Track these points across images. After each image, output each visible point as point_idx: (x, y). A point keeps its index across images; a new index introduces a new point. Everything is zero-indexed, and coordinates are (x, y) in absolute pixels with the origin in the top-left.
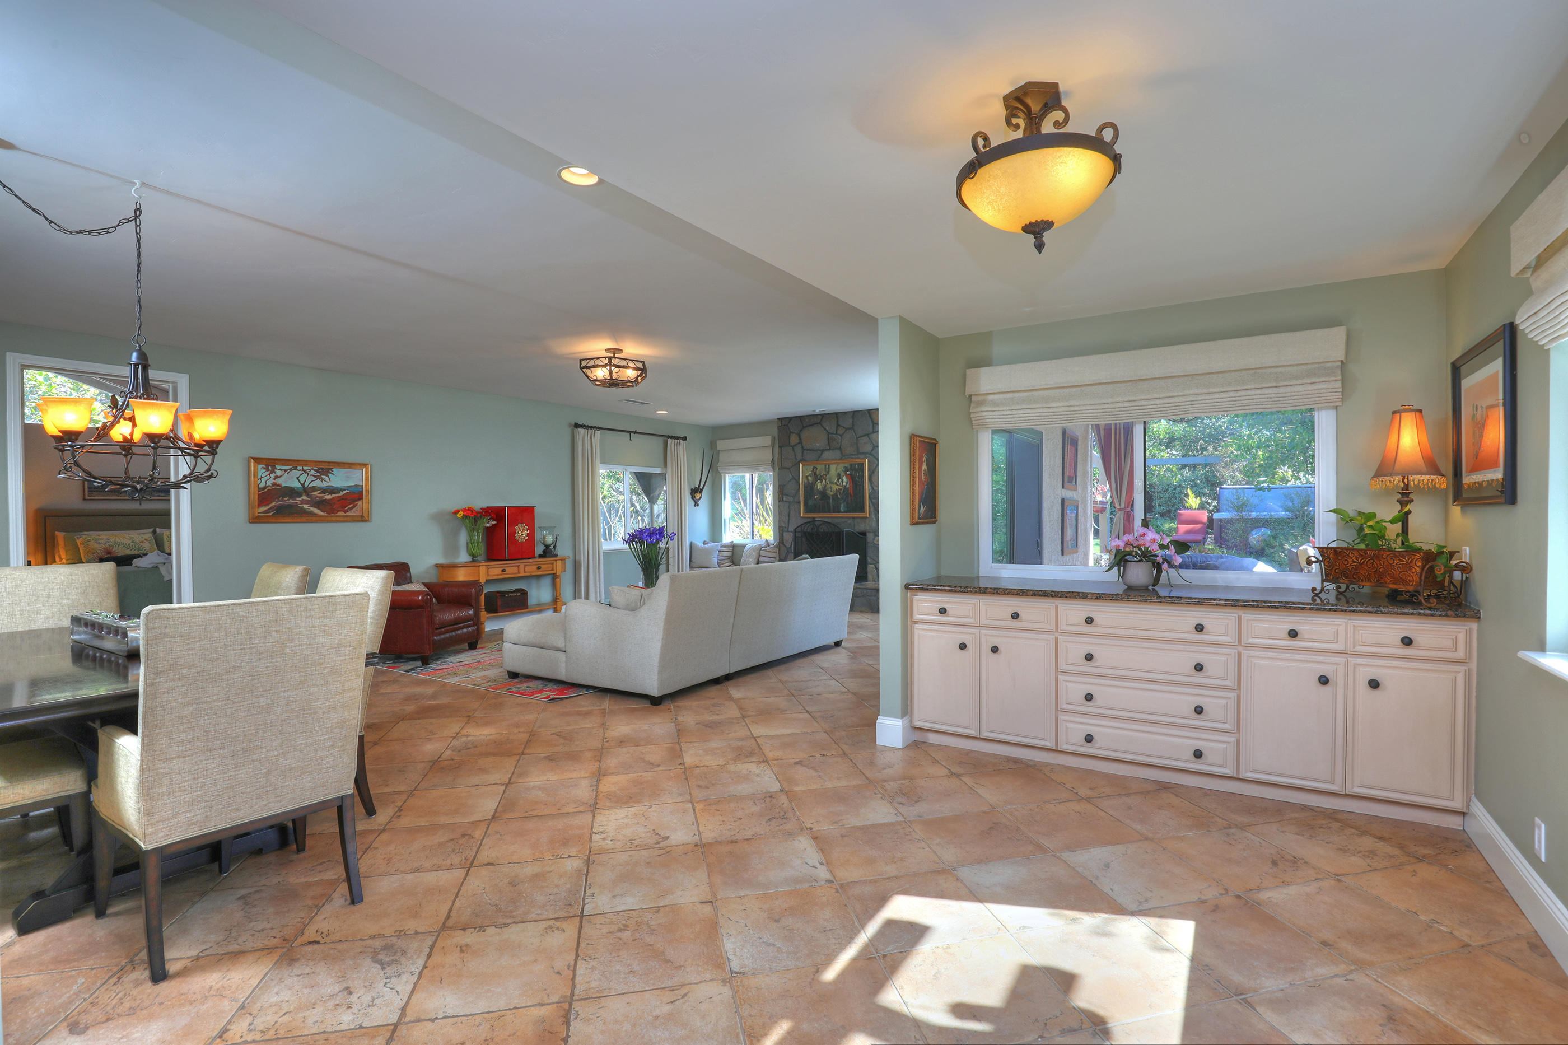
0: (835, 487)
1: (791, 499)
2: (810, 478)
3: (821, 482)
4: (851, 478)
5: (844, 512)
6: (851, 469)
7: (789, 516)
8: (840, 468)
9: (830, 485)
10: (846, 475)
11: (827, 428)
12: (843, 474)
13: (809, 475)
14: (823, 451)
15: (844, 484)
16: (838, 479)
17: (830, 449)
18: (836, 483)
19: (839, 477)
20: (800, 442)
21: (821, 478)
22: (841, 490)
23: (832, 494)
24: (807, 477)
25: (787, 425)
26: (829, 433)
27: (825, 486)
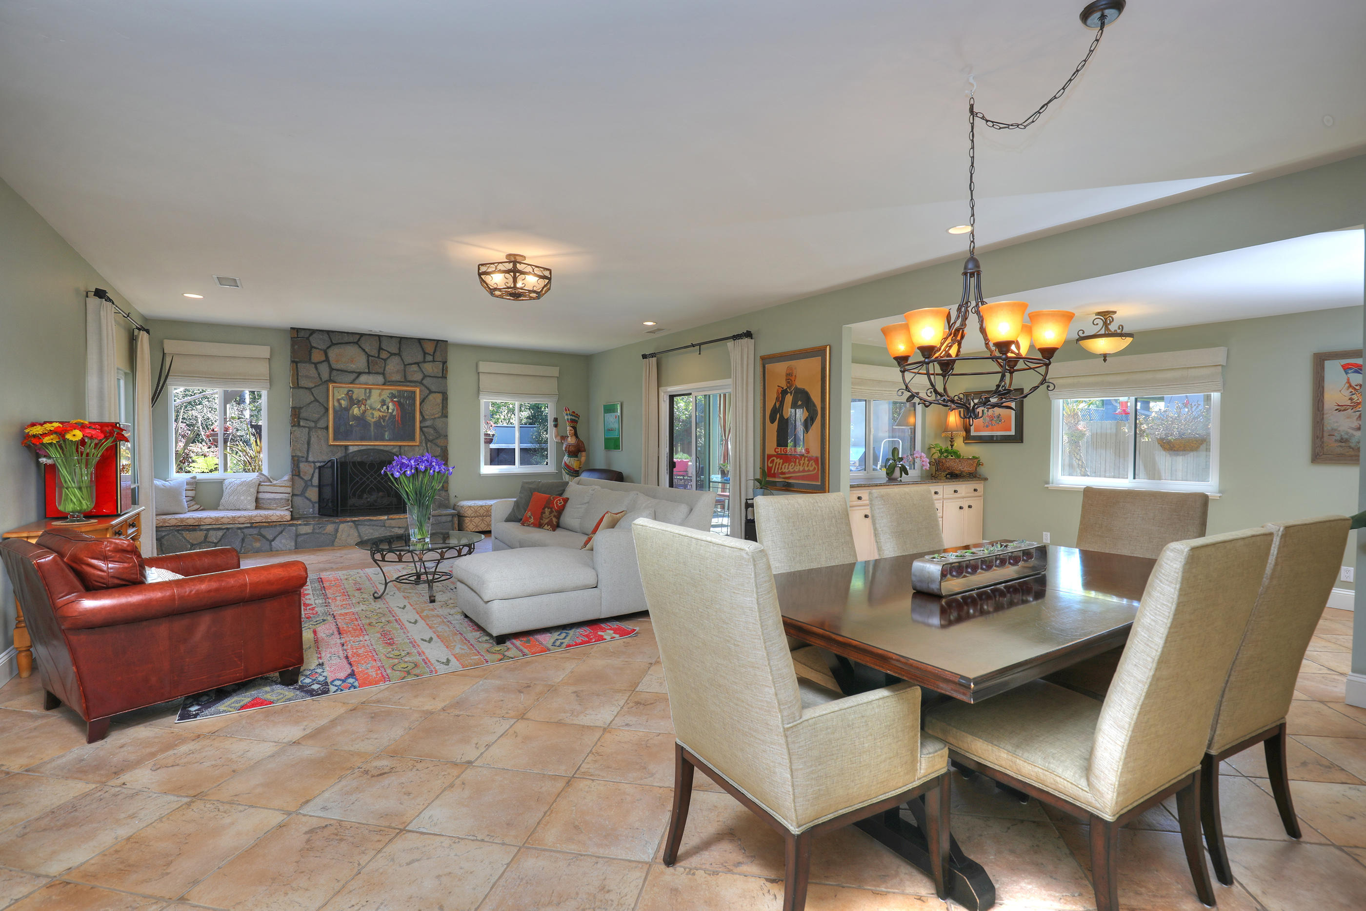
0: (377, 414)
1: (312, 424)
2: (343, 402)
3: (359, 408)
4: (399, 405)
5: (390, 440)
6: (399, 396)
7: (309, 443)
8: (386, 394)
9: (371, 411)
10: (392, 401)
11: (366, 350)
12: (388, 400)
13: (342, 399)
14: (360, 374)
15: (390, 411)
16: (382, 405)
17: (369, 373)
18: (379, 410)
19: (383, 403)
20: (327, 360)
21: (359, 403)
22: (386, 416)
23: (373, 420)
24: (338, 400)
25: (308, 338)
26: (369, 356)
27: (365, 412)
